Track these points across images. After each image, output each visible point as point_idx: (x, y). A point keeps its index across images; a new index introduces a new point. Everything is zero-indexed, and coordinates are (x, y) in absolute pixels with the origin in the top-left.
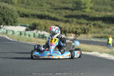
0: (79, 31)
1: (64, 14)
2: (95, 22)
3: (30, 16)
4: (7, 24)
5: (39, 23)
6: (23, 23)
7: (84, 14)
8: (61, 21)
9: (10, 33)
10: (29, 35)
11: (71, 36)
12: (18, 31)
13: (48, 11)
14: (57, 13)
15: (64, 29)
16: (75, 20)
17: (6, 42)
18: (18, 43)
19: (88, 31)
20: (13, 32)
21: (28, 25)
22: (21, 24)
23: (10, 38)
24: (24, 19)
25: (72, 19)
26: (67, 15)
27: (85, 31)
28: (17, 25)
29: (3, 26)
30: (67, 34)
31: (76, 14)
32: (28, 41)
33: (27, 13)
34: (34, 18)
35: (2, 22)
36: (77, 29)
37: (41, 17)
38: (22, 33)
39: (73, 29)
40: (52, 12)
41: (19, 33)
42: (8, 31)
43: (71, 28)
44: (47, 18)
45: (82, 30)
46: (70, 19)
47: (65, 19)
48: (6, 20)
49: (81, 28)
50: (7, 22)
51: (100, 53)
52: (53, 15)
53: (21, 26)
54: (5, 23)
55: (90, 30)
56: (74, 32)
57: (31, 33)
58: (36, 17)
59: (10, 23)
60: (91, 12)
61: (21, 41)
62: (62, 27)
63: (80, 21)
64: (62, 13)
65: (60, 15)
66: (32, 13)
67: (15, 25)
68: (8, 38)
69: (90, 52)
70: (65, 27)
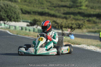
0: (74, 26)
1: (62, 11)
2: (90, 18)
3: (32, 13)
4: (10, 20)
5: (39, 19)
6: (25, 20)
7: (80, 11)
8: (59, 17)
9: (12, 28)
10: (29, 30)
11: (68, 31)
12: (19, 27)
13: (48, 9)
14: (56, 10)
15: (61, 24)
16: (72, 16)
17: (5, 36)
18: (16, 36)
19: (82, 26)
20: (15, 27)
21: (30, 21)
22: (24, 20)
23: (11, 33)
24: (26, 16)
25: (70, 15)
26: (65, 12)
27: (80, 26)
28: (20, 21)
29: (7, 22)
30: (64, 29)
31: (73, 11)
32: (26, 35)
33: (29, 11)
34: (35, 14)
35: (6, 19)
36: (73, 24)
37: (42, 14)
38: (23, 28)
39: (69, 24)
40: (52, 10)
41: (20, 28)
42: (11, 27)
43: (67, 23)
44: (47, 15)
45: (77, 26)
46: (68, 16)
47: (63, 16)
48: (9, 17)
49: (76, 24)
50: (10, 18)
51: (88, 46)
52: (52, 12)
53: (23, 21)
54: (8, 20)
55: (85, 25)
56: (70, 27)
57: (31, 28)
58: (37, 14)
59: (13, 20)
60: (86, 10)
61: (19, 35)
62: (59, 23)
63: (76, 17)
64: (60, 11)
65: (59, 12)
66: (33, 10)
67: (18, 21)
68: (9, 33)
69: (79, 45)
70: (62, 23)
